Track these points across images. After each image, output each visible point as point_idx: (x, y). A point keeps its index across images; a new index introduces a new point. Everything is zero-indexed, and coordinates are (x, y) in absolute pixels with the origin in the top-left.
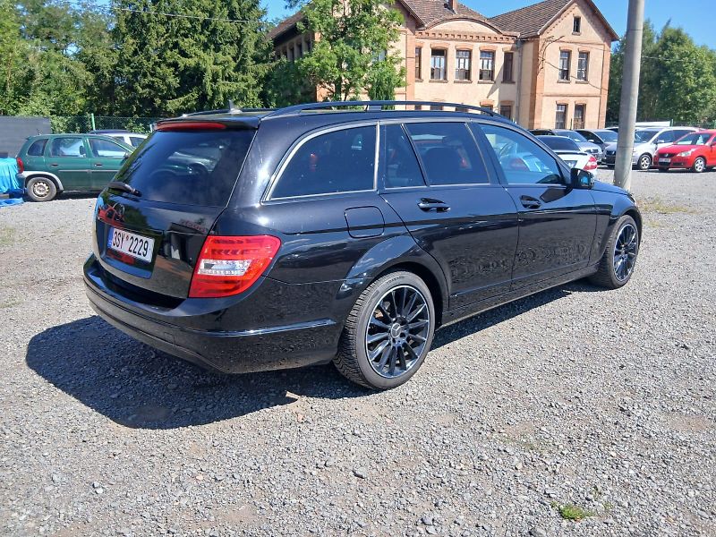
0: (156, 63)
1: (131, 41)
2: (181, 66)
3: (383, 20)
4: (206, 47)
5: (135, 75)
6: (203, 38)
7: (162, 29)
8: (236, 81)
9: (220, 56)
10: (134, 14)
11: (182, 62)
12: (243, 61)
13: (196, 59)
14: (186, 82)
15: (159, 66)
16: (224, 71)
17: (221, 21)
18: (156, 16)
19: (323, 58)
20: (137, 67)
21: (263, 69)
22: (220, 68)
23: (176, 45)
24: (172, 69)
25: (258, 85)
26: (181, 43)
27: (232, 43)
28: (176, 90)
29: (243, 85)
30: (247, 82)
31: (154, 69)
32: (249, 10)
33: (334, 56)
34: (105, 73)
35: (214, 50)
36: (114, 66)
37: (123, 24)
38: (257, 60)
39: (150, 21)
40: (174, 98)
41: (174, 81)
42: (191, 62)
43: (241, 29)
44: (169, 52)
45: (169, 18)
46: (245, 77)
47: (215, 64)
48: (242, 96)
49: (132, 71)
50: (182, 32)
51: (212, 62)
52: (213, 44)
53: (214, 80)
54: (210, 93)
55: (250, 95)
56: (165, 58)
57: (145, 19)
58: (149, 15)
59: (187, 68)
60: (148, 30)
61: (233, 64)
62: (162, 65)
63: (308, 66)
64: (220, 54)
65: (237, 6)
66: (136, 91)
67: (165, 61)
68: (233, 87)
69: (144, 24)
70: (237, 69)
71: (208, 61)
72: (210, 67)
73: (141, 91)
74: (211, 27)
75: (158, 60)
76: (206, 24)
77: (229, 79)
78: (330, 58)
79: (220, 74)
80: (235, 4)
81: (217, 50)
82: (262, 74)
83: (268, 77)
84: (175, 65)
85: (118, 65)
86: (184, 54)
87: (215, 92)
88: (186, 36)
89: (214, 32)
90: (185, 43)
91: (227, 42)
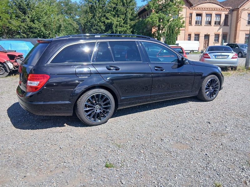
0: (98, 22)
1: (91, 15)
2: (106, 22)
3: (177, 4)
4: (114, 16)
5: (91, 26)
6: (114, 13)
7: (100, 10)
8: (124, 27)
9: (119, 19)
10: (92, 6)
11: (107, 21)
12: (126, 20)
13: (111, 20)
14: (107, 28)
15: (99, 23)
16: (119, 24)
17: (120, 7)
18: (99, 6)
19: (153, 18)
20: (92, 23)
21: (133, 23)
22: (118, 23)
23: (105, 16)
24: (103, 24)
25: (131, 28)
26: (106, 15)
27: (123, 14)
28: (104, 30)
29: (125, 29)
30: (127, 28)
31: (97, 24)
32: (129, 3)
33: (157, 17)
34: (82, 25)
35: (117, 17)
36: (85, 23)
37: (88, 9)
38: (131, 20)
39: (97, 8)
40: (103, 33)
41: (103, 28)
42: (109, 21)
43: (126, 9)
44: (102, 18)
45: (103, 7)
46: (126, 26)
47: (117, 21)
48: (125, 32)
49: (90, 24)
50: (107, 11)
51: (116, 21)
52: (117, 15)
53: (116, 27)
54: (115, 31)
55: (128, 32)
56: (101, 20)
57: (95, 7)
58: (96, 6)
59: (108, 23)
60: (96, 11)
61: (123, 21)
62: (100, 22)
63: (148, 21)
64: (119, 18)
65: (125, 2)
66: (91, 31)
67: (101, 21)
68: (122, 29)
69: (95, 9)
70: (124, 23)
71: (115, 21)
72: (115, 23)
73: (93, 31)
74: (116, 9)
75: (98, 21)
76: (115, 8)
77: (121, 26)
78: (156, 18)
79: (118, 25)
80: (125, 1)
81: (118, 17)
82: (133, 24)
84: (104, 22)
85: (86, 23)
86: (107, 19)
87: (116, 31)
88: (108, 12)
89: (117, 10)
90: (108, 15)
91: (121, 14)
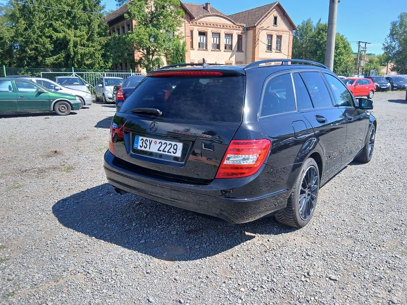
0: (39, 36)
1: (23, 22)
2: (55, 37)
3: (173, 14)
4: (69, 27)
5: (26, 42)
6: (67, 21)
7: (42, 16)
8: (88, 46)
9: (78, 33)
10: (24, 6)
11: (55, 35)
12: (92, 35)
13: (64, 34)
14: (57, 47)
15: (41, 38)
16: (81, 41)
17: (78, 12)
18: (39, 7)
19: (140, 35)
20: (27, 38)
21: (104, 40)
22: (78, 39)
23: (51, 25)
24: (49, 39)
25: (101, 49)
26: (54, 24)
27: (85, 25)
28: (52, 52)
29: (92, 49)
30: (95, 48)
31: (37, 39)
32: (95, 6)
33: (147, 34)
34: (7, 41)
35: (74, 28)
36: (13, 37)
37: (18, 12)
38: (100, 34)
39: (34, 10)
40: (50, 56)
41: (50, 47)
42: (61, 35)
43: (90, 17)
44: (47, 30)
45: (46, 9)
46: (93, 45)
47: (75, 36)
48: (92, 56)
49: (24, 40)
50: (55, 17)
51: (73, 35)
52: (73, 24)
53: (75, 46)
54: (72, 54)
55: (97, 55)
56: (44, 33)
57: (32, 9)
58: (34, 7)
59: (58, 39)
60: (34, 16)
61: (86, 37)
62: (43, 37)
63: (132, 39)
64: (78, 31)
65: (88, 4)
66: (26, 52)
67: (44, 34)
68: (87, 50)
69: (30, 12)
70: (88, 40)
71: (71, 35)
72: (73, 39)
73: (29, 52)
74: (72, 15)
75: (40, 34)
76: (69, 13)
77: (84, 45)
78: (145, 35)
79: (79, 42)
80: (86, 2)
81: (76, 28)
82: (103, 43)
83: (107, 45)
84: (51, 37)
85: (15, 36)
86: (56, 30)
87: (76, 53)
88: (57, 20)
89: (74, 17)
90: (57, 24)
91: (82, 24)
